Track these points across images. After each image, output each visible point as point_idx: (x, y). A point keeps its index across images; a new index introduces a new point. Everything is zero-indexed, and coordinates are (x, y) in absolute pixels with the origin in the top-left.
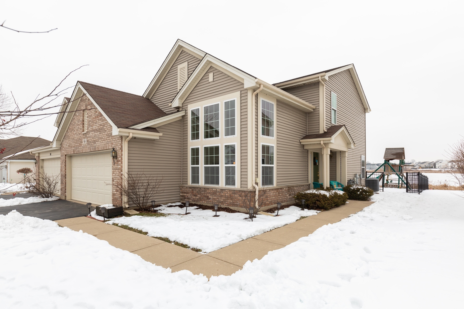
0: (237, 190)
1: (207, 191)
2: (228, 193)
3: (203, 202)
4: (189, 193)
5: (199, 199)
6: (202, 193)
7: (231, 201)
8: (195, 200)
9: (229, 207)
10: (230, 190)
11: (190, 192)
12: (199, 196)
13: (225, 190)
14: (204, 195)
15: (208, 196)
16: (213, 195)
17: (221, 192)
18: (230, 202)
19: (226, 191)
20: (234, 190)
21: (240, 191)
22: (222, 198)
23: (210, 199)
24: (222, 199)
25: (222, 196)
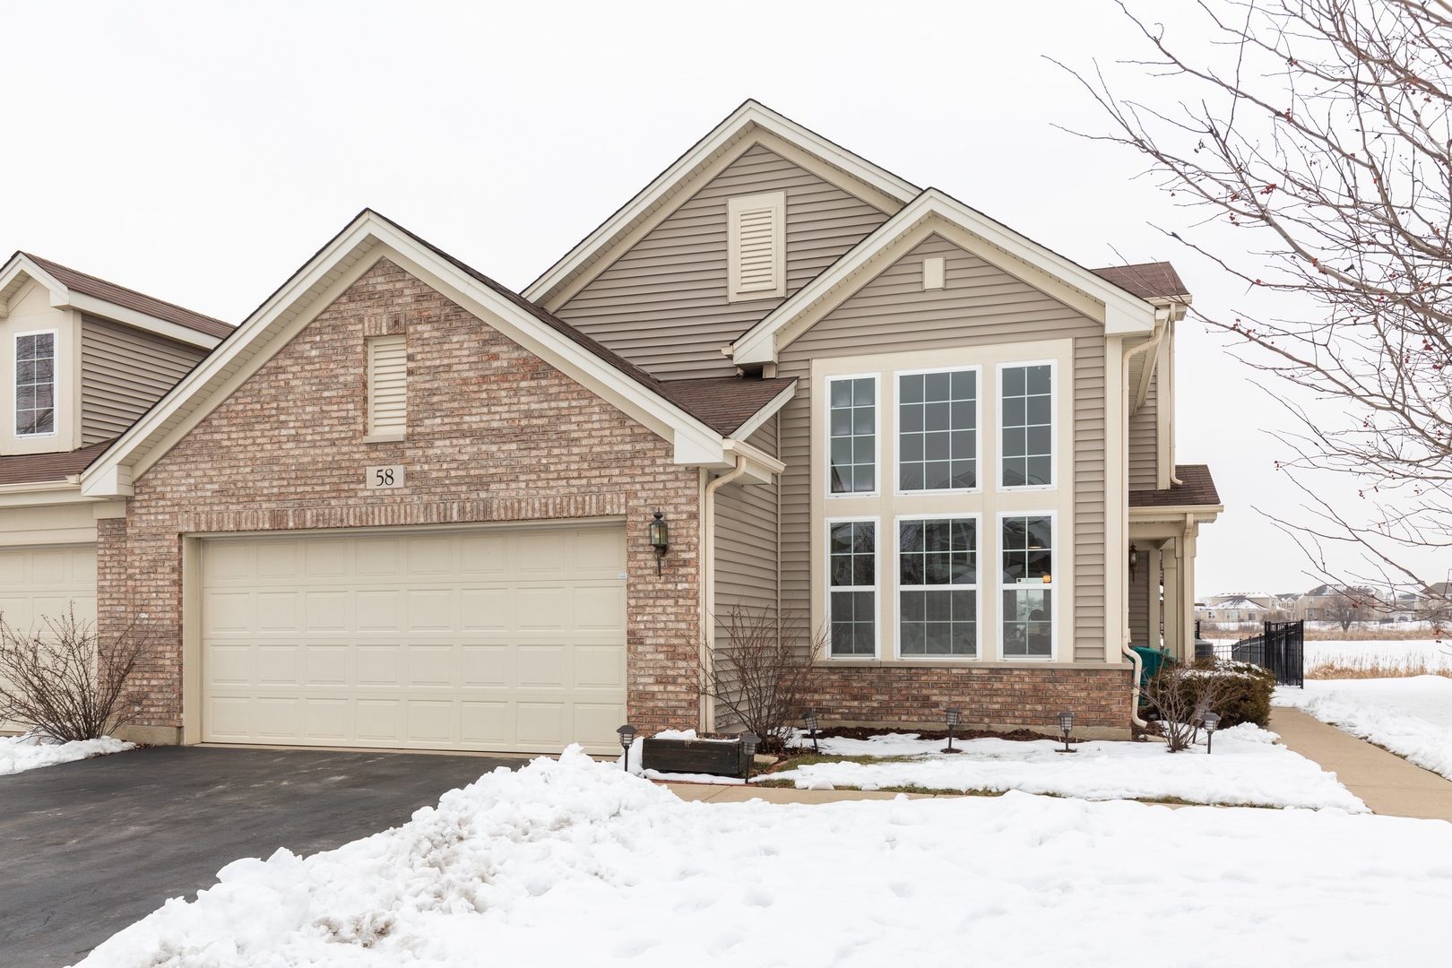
0: (1067, 670)
1: (923, 678)
2: (1027, 679)
3: (904, 718)
4: (828, 690)
5: (878, 708)
6: (895, 685)
7: (1039, 708)
8: (861, 714)
9: (1028, 727)
10: (1033, 670)
11: (832, 686)
12: (879, 697)
13: (1011, 670)
14: (904, 692)
15: (927, 697)
16: (954, 692)
17: (989, 679)
18: (1036, 710)
19: (1016, 672)
20: (1053, 670)
21: (1078, 671)
22: (995, 700)
23: (936, 705)
24: (997, 703)
25: (995, 693)
